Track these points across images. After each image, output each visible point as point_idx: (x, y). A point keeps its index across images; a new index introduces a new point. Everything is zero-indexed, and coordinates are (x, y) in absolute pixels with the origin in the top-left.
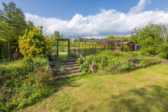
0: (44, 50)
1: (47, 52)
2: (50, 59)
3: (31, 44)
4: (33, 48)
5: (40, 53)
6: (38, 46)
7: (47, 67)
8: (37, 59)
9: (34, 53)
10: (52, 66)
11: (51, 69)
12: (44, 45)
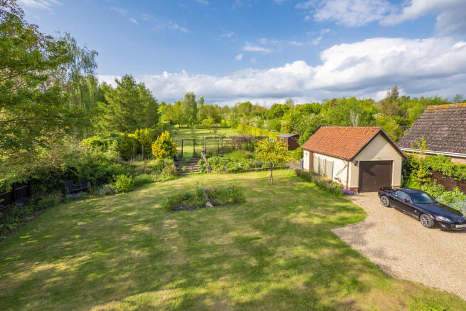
0: (171, 153)
1: (173, 154)
2: (175, 160)
3: (162, 148)
4: (163, 151)
5: (168, 155)
6: (166, 150)
7: (173, 166)
8: (166, 160)
9: (164, 156)
10: (176, 166)
11: (175, 168)
12: (171, 149)
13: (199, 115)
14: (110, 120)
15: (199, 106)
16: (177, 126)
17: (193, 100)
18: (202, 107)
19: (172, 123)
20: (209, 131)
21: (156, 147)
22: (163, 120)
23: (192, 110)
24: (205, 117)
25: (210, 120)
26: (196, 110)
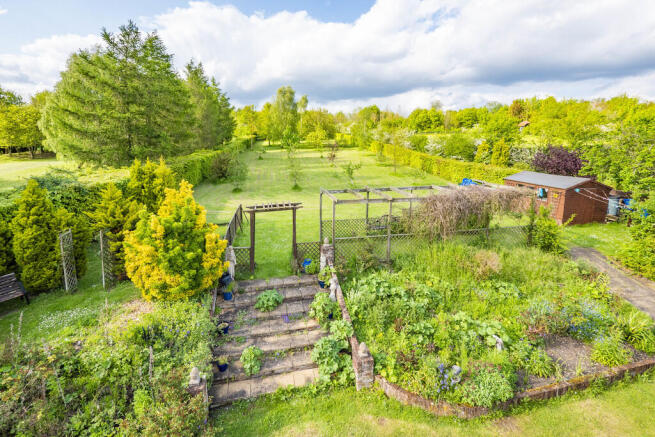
10: (221, 334)
13: (300, 126)
14: (94, 135)
15: (300, 110)
16: (266, 143)
17: (291, 100)
18: (306, 112)
19: (257, 139)
20: (318, 155)
21: (138, 251)
22: (242, 132)
23: (290, 116)
24: (310, 128)
25: (320, 133)
26: (297, 117)
